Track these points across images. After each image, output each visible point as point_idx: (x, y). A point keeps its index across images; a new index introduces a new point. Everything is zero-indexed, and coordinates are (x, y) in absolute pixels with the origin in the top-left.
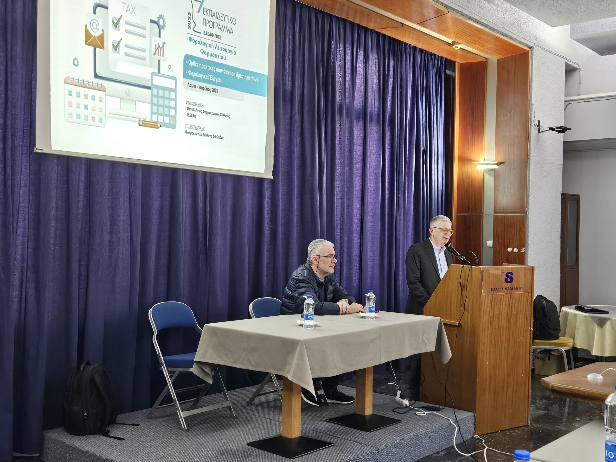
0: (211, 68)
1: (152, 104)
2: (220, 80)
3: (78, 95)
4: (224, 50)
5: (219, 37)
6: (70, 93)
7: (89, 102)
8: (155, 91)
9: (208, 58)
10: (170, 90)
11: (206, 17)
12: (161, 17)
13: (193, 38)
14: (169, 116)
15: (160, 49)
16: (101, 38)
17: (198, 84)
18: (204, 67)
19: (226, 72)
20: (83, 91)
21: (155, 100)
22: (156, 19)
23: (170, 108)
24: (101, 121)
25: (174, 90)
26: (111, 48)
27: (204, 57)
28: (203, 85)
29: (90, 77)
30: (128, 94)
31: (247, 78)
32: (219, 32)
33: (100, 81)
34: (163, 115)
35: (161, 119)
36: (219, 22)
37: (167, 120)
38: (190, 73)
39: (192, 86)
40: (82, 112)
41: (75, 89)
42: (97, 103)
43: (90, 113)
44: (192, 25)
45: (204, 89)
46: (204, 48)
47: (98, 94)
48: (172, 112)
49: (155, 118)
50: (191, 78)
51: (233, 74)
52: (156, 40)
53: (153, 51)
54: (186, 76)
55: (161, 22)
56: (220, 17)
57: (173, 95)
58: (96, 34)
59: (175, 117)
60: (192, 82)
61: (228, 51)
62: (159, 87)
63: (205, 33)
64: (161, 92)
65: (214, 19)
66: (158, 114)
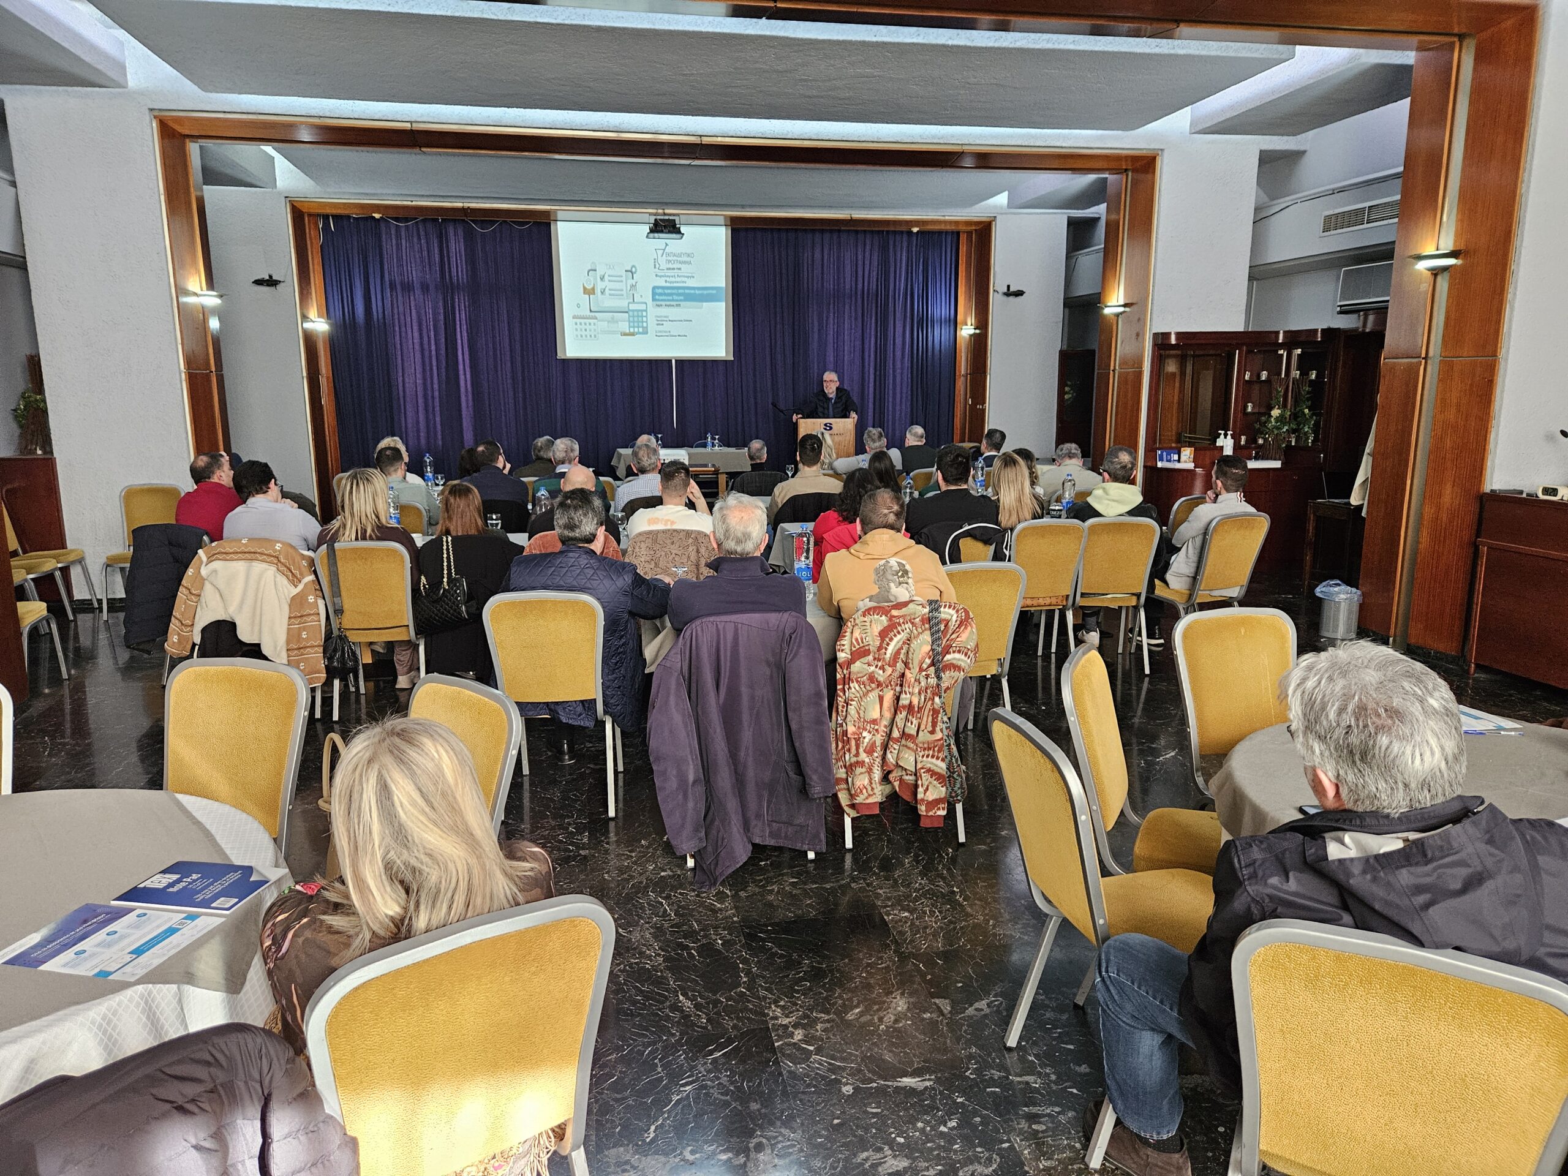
0: (673, 291)
1: (629, 321)
2: (682, 298)
3: (581, 324)
4: (684, 276)
5: (680, 269)
6: (576, 324)
7: (588, 327)
8: (631, 313)
9: (672, 285)
10: (642, 311)
11: (669, 258)
12: (633, 266)
13: (659, 274)
14: (643, 327)
15: (633, 286)
16: (593, 289)
17: (663, 303)
18: (666, 291)
19: (687, 291)
20: (583, 321)
21: (631, 319)
22: (629, 269)
23: (643, 322)
24: (595, 336)
25: (646, 311)
26: (600, 293)
27: (668, 285)
28: (668, 303)
29: (588, 313)
30: (613, 318)
31: (705, 292)
32: (679, 266)
33: (593, 314)
34: (638, 327)
35: (636, 330)
36: (679, 259)
37: (641, 330)
38: (657, 297)
39: (658, 306)
40: (584, 333)
41: (578, 321)
42: (592, 327)
43: (588, 333)
44: (657, 266)
45: (669, 306)
46: (668, 279)
47: (592, 321)
48: (645, 325)
49: (632, 330)
50: (658, 300)
51: (692, 291)
52: (630, 282)
53: (629, 288)
54: (654, 300)
55: (634, 270)
56: (680, 255)
57: (644, 314)
58: (589, 287)
59: (647, 327)
60: (659, 303)
61: (688, 277)
62: (633, 311)
63: (668, 269)
64: (636, 313)
65: (675, 258)
66: (634, 327)
